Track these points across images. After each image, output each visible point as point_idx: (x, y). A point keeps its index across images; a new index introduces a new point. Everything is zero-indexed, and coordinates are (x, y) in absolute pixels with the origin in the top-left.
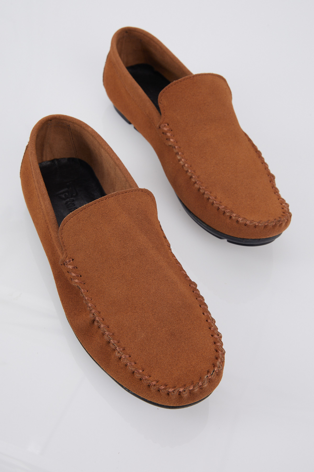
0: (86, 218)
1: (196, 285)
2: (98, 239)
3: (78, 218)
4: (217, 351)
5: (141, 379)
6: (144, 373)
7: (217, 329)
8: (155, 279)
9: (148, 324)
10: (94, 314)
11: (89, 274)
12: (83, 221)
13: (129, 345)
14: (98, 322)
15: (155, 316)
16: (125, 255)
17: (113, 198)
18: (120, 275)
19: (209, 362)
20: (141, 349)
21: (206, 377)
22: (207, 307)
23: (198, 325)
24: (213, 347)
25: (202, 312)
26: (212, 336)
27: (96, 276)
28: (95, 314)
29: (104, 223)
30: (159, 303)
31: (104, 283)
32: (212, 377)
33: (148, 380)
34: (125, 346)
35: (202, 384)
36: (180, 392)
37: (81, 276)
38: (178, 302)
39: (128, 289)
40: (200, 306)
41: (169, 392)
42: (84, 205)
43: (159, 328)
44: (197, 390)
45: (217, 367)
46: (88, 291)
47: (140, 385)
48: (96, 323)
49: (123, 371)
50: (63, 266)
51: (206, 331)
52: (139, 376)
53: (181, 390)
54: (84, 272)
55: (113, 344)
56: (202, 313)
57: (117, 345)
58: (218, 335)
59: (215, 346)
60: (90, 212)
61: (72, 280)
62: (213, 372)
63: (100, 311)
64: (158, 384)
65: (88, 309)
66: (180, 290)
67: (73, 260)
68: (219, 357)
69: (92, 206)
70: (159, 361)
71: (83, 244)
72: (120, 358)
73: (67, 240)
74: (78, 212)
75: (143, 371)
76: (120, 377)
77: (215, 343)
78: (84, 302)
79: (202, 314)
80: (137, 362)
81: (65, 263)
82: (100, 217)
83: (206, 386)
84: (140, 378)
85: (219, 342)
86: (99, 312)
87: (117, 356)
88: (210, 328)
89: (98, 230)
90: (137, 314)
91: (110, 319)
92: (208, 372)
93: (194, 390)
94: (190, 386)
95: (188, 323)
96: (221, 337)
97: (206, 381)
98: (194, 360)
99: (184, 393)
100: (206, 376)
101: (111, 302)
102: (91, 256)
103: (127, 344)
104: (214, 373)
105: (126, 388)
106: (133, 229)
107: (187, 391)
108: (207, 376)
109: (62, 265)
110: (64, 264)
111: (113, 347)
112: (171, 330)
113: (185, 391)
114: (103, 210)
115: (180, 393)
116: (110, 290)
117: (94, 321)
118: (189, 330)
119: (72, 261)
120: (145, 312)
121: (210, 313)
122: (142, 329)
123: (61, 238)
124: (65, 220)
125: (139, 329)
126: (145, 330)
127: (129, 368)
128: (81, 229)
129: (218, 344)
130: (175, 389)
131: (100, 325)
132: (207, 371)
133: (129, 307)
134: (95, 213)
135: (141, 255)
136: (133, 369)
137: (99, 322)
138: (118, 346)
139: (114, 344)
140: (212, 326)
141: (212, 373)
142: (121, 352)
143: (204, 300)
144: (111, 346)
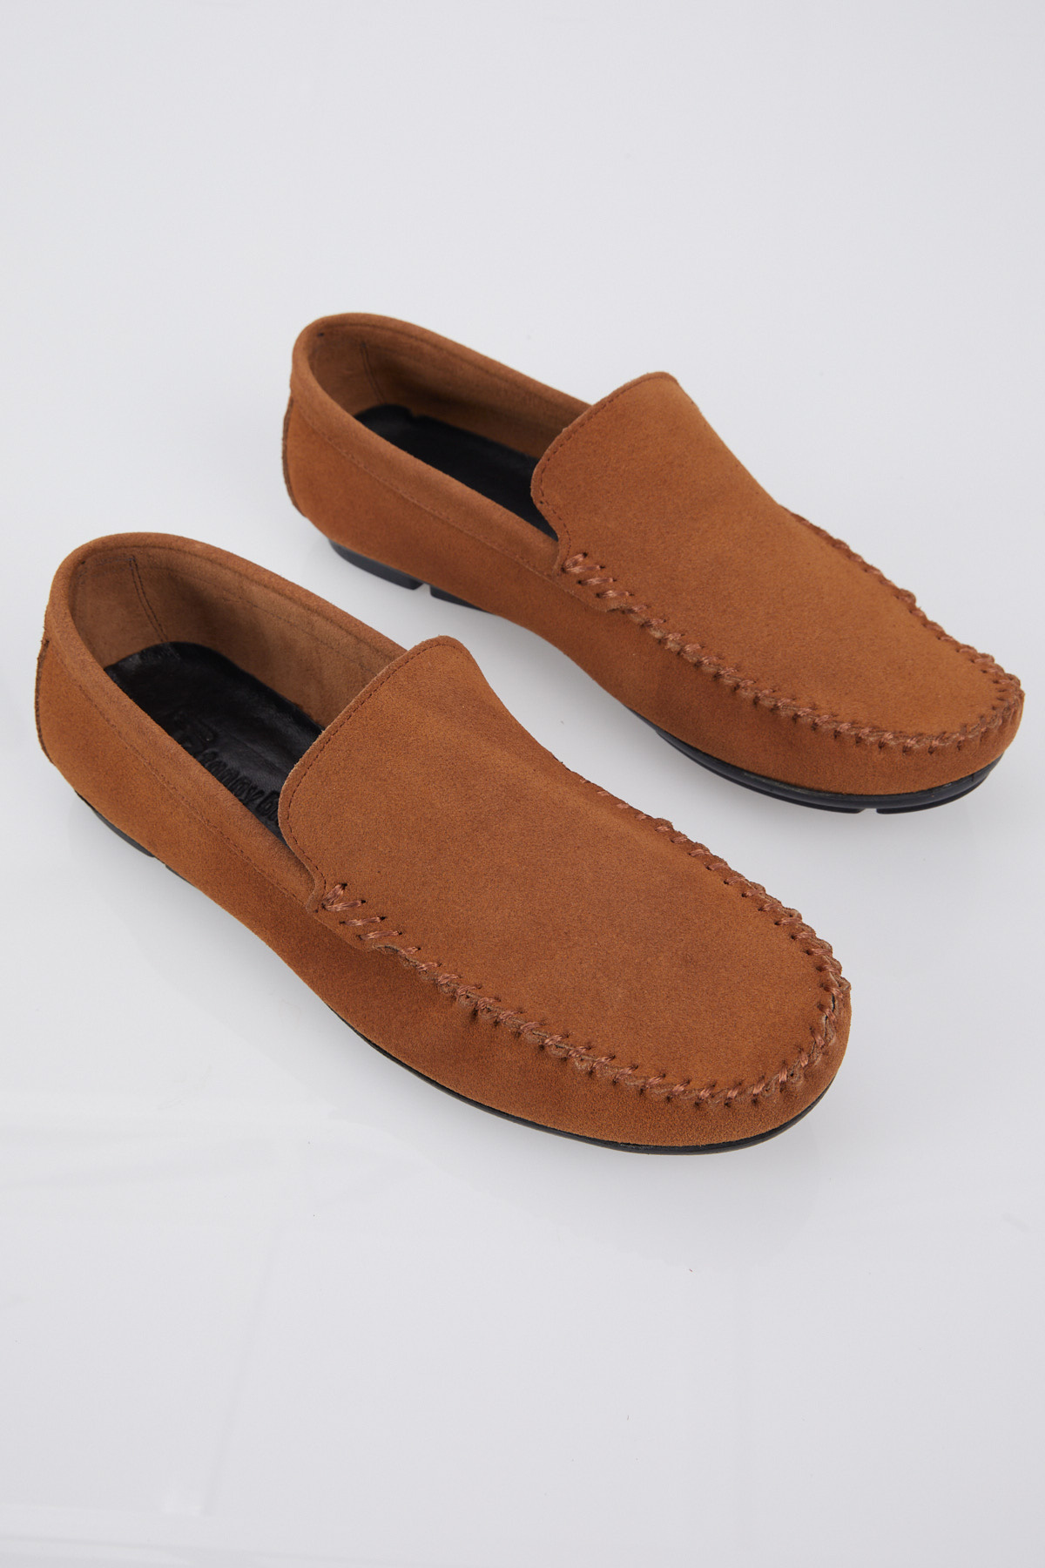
0: (342, 764)
1: (668, 824)
2: (396, 805)
3: (320, 772)
4: (809, 953)
5: (668, 1099)
6: (669, 1079)
7: (779, 902)
8: (578, 847)
9: (619, 961)
10: (468, 997)
11: (406, 904)
12: (337, 773)
13: (598, 1031)
14: (489, 1010)
15: (625, 934)
16: (483, 816)
17: (385, 686)
18: (491, 871)
19: (807, 987)
20: (632, 1029)
21: (824, 1022)
22: (726, 864)
23: (731, 914)
24: (795, 947)
25: (721, 879)
26: (777, 924)
27: (430, 900)
28: (469, 995)
29: (393, 756)
30: (618, 901)
31: (458, 908)
32: (837, 1014)
33: (690, 1092)
34: (589, 1037)
35: (825, 1039)
36: (783, 1083)
37: (382, 919)
38: (658, 879)
39: (527, 896)
40: (708, 868)
41: (754, 1095)
42: (323, 732)
43: (649, 960)
44: (819, 1059)
45: (835, 986)
46: (419, 949)
47: (671, 1115)
48: (484, 1017)
49: (609, 1101)
50: (322, 913)
51: (757, 919)
52: (662, 1091)
53: (783, 1077)
54: (389, 903)
55: (557, 1047)
56: (722, 883)
57: (567, 1045)
58: (791, 916)
59: (798, 945)
60: (346, 743)
61: (362, 937)
62: (834, 1001)
63: (477, 981)
64: (718, 1089)
65: (446, 990)
66: (645, 849)
67: (344, 886)
68: (826, 962)
69: (345, 725)
70: (689, 1036)
71: (362, 831)
72: (591, 1073)
73: (311, 840)
74: (315, 755)
75: (664, 1076)
76: (604, 1122)
77: (793, 937)
78: (424, 978)
79: (726, 885)
80: (638, 1062)
81: (325, 903)
82: (378, 746)
83: (834, 1041)
84: (666, 1095)
85: (803, 930)
86: (476, 985)
87: (582, 1071)
88: (761, 909)
89: (385, 780)
90: (579, 948)
91: (514, 990)
92: (821, 1007)
93: (814, 1062)
94: (798, 1058)
95: (708, 919)
96: (800, 917)
97: (829, 1030)
98: (768, 996)
99: (793, 1081)
100: (824, 1018)
101: (497, 949)
102: (393, 854)
103: (590, 1030)
104: (836, 1003)
105: (629, 1144)
106: (470, 744)
107: (798, 1073)
108: (827, 1017)
109: (317, 911)
110: (324, 907)
111: (561, 1054)
112: (680, 953)
113: (792, 1075)
114: (376, 725)
115: (783, 1086)
116: (482, 918)
117: (475, 1013)
118: (717, 934)
119: (344, 889)
120: (596, 936)
121: (740, 876)
122: (610, 979)
123: (291, 841)
124: (286, 789)
125: (601, 981)
126: (620, 979)
127: (628, 1083)
128: (342, 797)
129: (803, 935)
130: (767, 1081)
131: (498, 1017)
132: (815, 1007)
133: (550, 939)
134: (361, 740)
135: (518, 801)
136: (640, 1082)
137: (491, 1008)
138: (572, 1045)
139: (560, 1045)
140: (766, 902)
141: (832, 1005)
142: (587, 1058)
143: (708, 850)
144: (554, 1052)
